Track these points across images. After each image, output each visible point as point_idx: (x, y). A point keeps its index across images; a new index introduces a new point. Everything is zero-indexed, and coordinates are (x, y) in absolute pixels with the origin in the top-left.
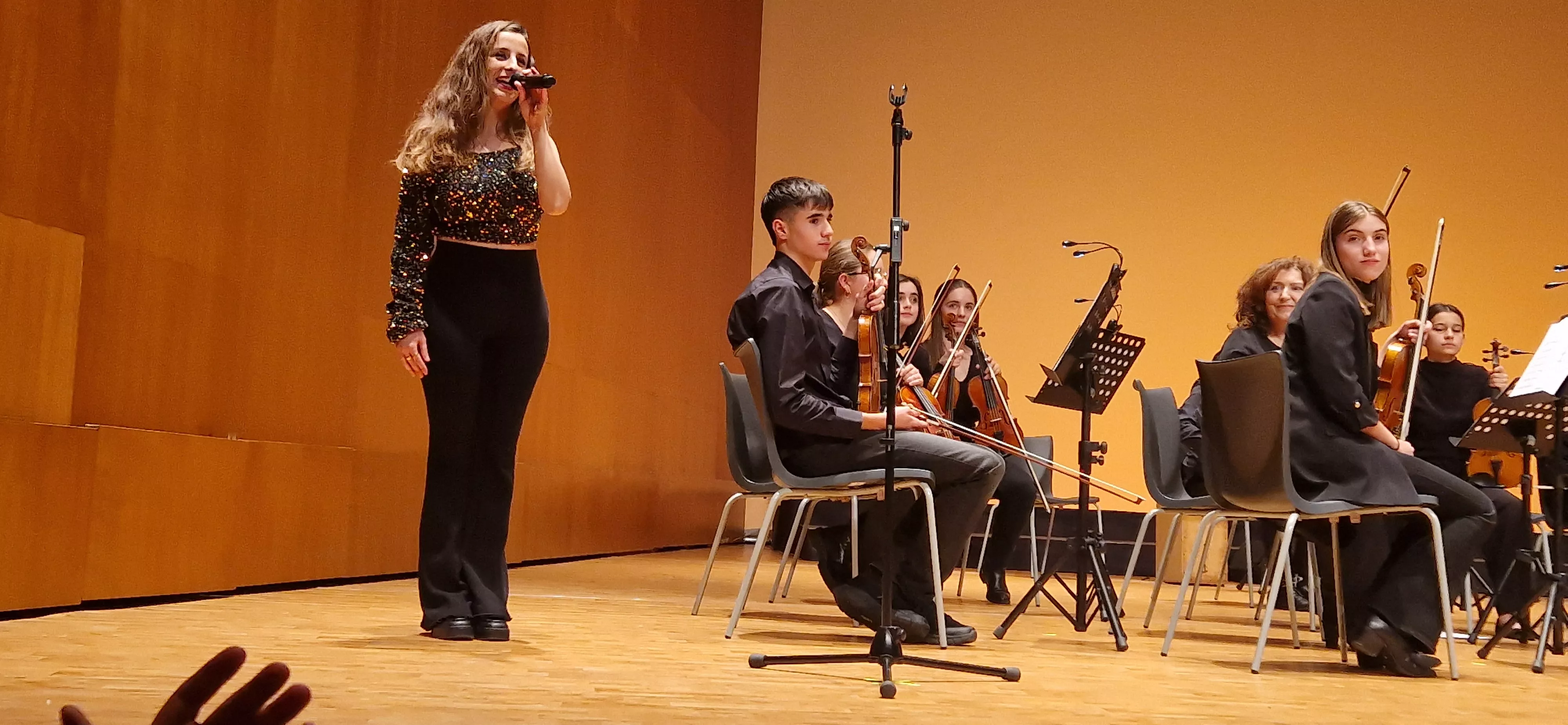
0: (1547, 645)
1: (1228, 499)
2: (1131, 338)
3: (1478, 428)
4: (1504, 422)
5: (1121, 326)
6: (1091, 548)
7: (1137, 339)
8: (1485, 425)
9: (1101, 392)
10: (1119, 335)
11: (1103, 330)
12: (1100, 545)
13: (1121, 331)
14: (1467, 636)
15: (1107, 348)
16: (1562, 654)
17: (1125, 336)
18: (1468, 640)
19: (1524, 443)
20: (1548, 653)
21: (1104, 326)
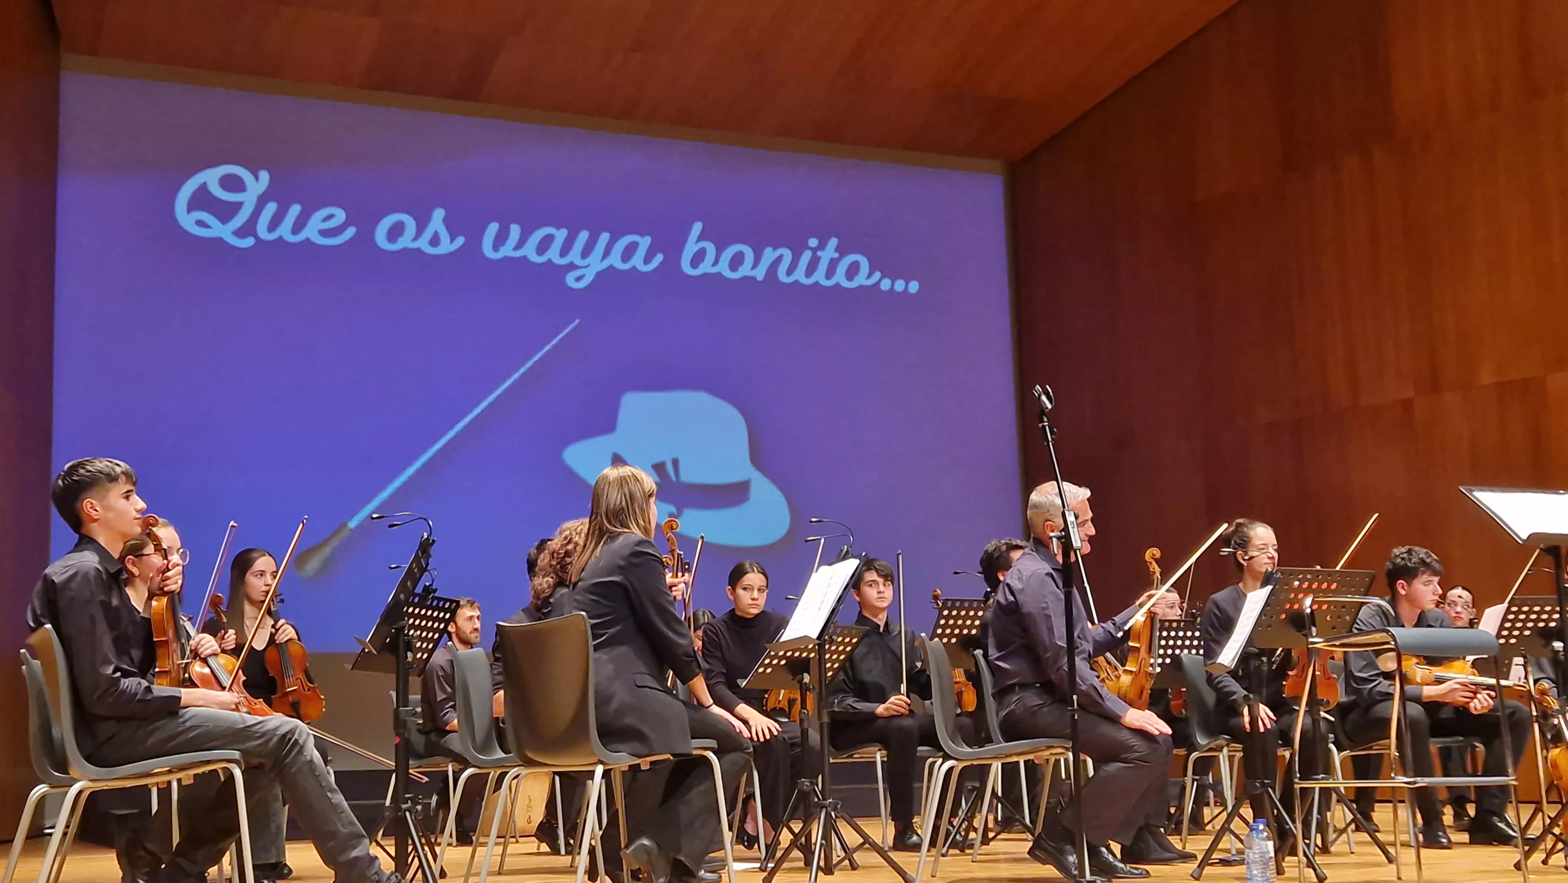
0: (818, 866)
1: (530, 755)
2: (446, 600)
3: (761, 670)
4: (783, 662)
5: (436, 590)
6: (407, 814)
7: (452, 601)
8: (767, 666)
9: (419, 655)
10: (434, 598)
11: (418, 595)
12: (417, 810)
13: (436, 595)
14: (758, 865)
15: (423, 612)
16: (833, 874)
17: (440, 599)
18: (760, 868)
19: (801, 681)
20: (820, 874)
21: (419, 590)
